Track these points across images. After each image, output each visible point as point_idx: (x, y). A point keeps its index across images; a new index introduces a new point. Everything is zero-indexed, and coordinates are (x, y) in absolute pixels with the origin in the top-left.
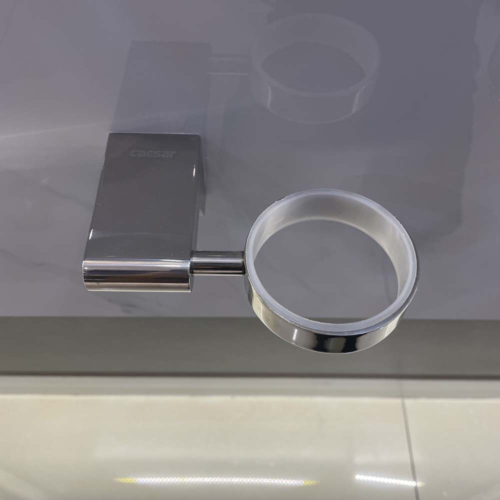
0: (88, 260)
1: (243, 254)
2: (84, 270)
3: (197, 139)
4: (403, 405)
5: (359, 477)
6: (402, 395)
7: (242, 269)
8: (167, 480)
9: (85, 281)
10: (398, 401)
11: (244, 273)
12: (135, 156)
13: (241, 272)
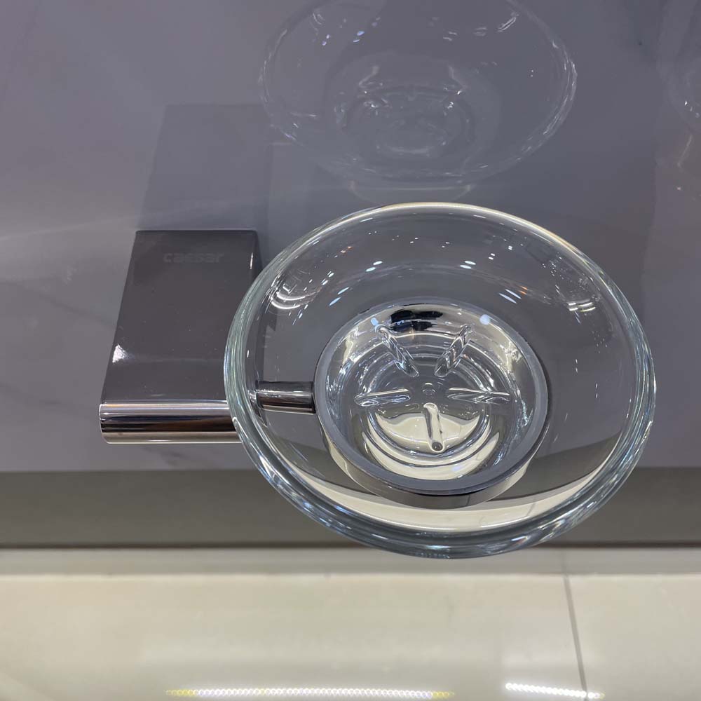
0: (108, 403)
1: (311, 386)
2: (103, 417)
3: (253, 235)
4: (567, 584)
5: (511, 687)
6: (565, 571)
7: (311, 405)
8: (246, 691)
9: (103, 431)
10: (558, 580)
11: (314, 412)
12: (170, 261)
13: (311, 409)
